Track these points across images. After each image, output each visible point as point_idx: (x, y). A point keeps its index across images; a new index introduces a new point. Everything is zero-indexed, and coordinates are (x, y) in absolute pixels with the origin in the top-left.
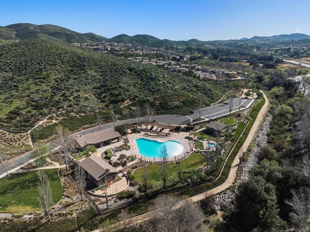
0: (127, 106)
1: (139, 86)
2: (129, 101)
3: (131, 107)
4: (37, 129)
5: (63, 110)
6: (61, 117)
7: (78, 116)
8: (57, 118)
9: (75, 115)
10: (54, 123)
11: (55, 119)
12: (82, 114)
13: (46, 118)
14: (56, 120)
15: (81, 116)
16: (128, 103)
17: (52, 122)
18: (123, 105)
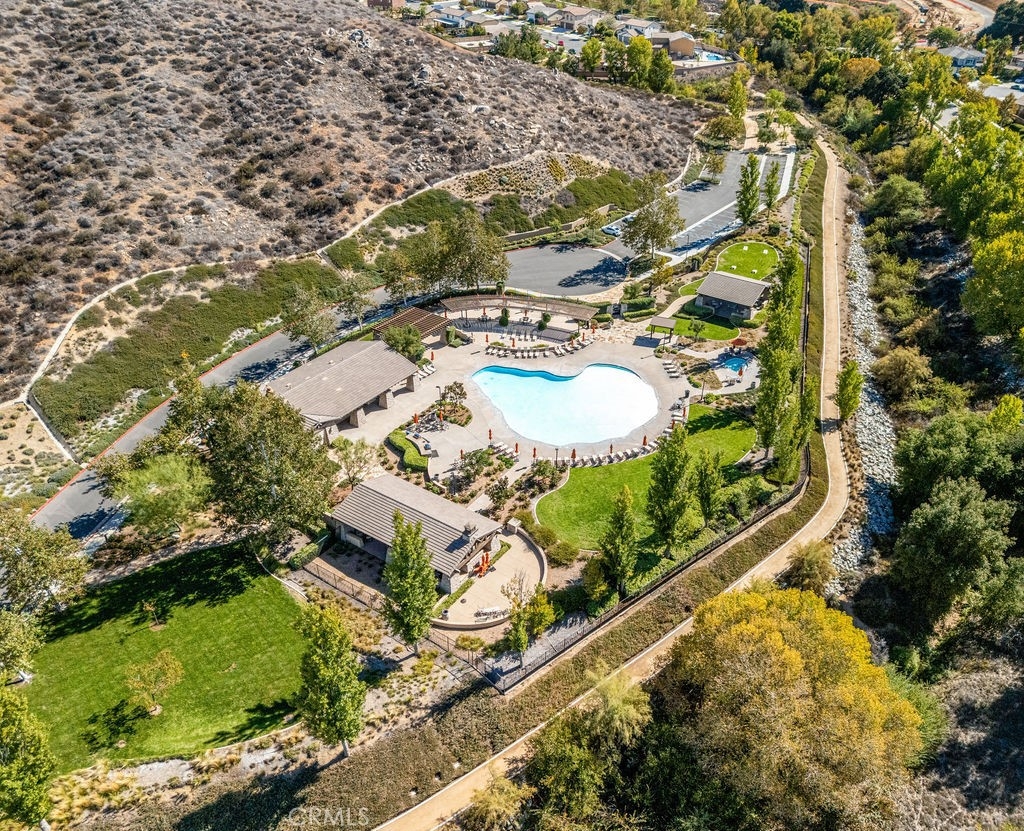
0: (371, 225)
1: (387, 131)
2: (372, 205)
3: (388, 229)
4: (54, 378)
5: (123, 277)
6: (130, 307)
7: (197, 294)
8: (115, 315)
9: (182, 291)
10: (111, 339)
11: (106, 321)
12: (211, 284)
13: (65, 322)
14: (117, 323)
15: (209, 295)
16: (368, 213)
17: (101, 338)
18: (354, 225)
